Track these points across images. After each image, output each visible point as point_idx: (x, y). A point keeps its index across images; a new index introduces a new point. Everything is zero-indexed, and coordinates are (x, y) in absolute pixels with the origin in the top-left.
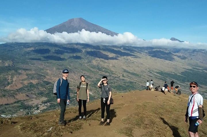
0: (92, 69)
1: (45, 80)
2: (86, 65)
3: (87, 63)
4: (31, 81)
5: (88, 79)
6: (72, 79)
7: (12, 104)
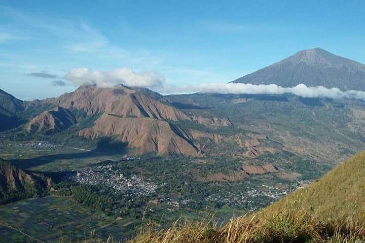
0: (348, 138)
1: (284, 149)
2: (337, 131)
3: (337, 128)
4: (267, 149)
5: (348, 154)
6: (322, 152)
7: (263, 175)
